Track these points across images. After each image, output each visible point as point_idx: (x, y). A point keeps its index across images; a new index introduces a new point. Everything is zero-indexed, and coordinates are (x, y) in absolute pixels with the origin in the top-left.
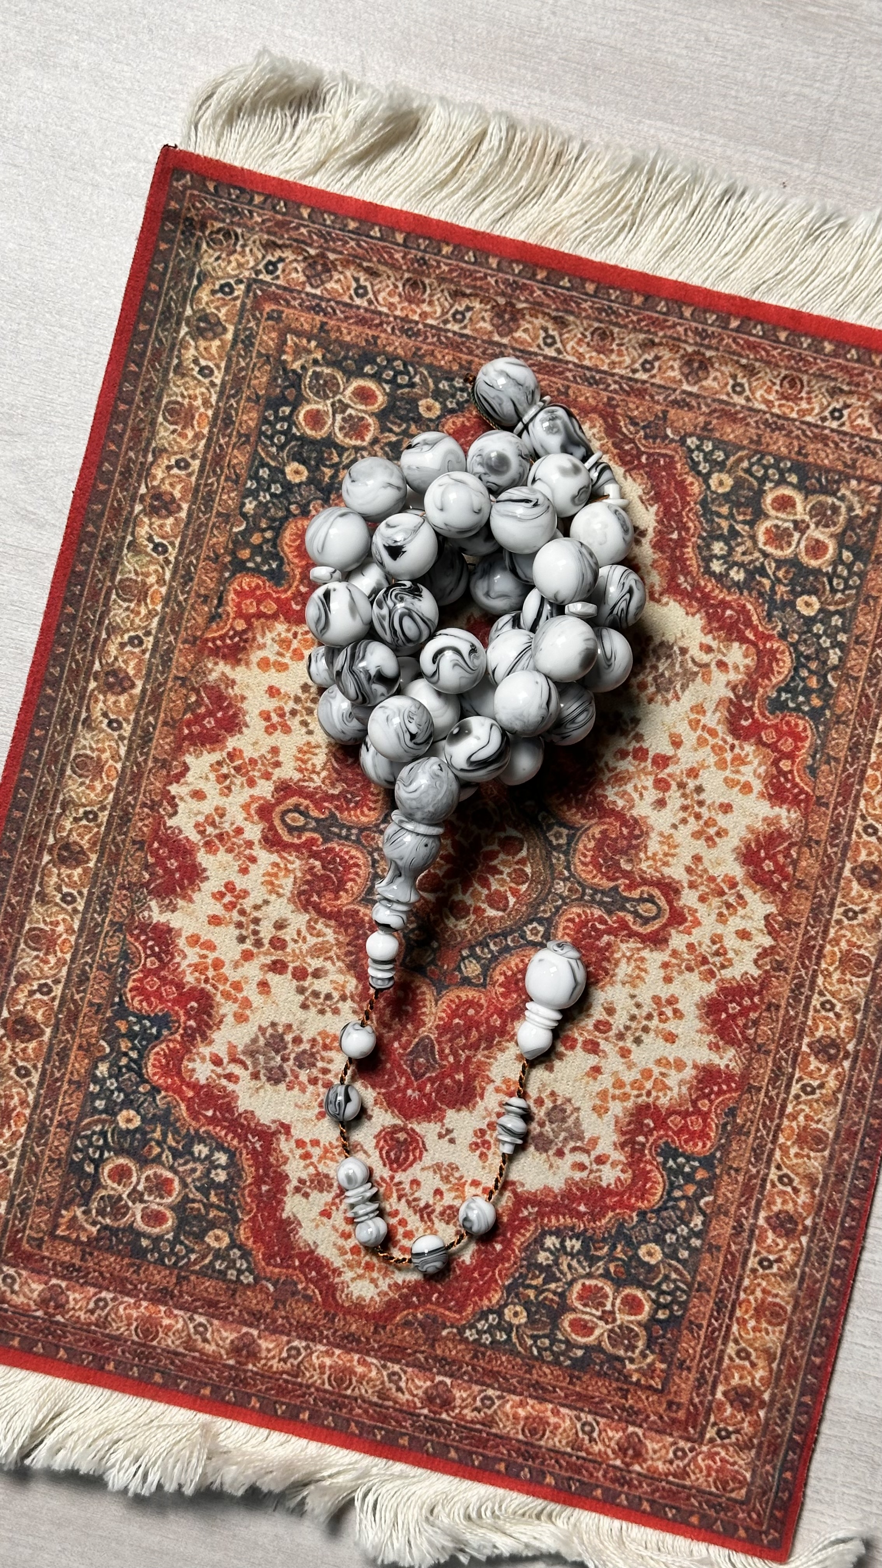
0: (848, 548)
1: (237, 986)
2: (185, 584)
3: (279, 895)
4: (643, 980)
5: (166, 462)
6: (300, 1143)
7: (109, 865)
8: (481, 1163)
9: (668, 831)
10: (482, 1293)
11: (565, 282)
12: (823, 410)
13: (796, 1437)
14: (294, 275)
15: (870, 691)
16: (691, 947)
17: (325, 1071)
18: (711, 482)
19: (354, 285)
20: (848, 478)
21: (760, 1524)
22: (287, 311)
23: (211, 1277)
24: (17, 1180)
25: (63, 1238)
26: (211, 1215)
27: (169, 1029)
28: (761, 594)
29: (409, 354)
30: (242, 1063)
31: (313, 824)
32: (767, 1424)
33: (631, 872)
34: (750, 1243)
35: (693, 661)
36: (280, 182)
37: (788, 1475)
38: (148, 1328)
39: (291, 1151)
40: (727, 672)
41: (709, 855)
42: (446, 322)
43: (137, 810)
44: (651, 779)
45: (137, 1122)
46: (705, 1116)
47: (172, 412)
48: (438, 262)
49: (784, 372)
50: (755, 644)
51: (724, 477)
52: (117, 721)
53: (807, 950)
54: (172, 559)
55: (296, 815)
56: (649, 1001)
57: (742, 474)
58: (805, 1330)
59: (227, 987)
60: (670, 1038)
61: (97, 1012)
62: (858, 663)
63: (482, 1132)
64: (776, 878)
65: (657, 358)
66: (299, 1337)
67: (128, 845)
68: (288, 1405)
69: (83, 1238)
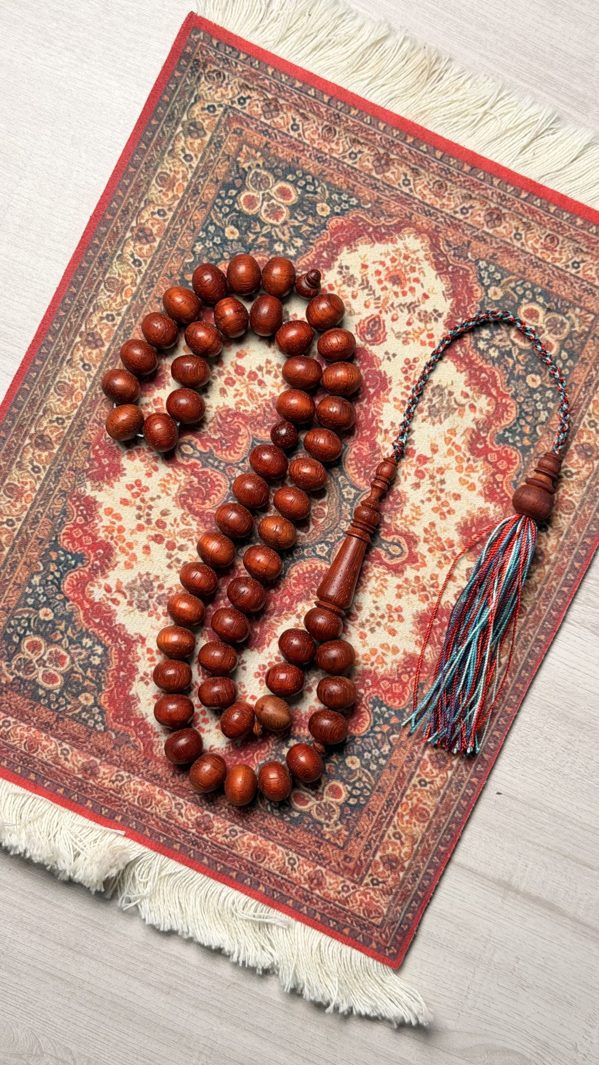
0: (566, 350)
1: (130, 546)
2: (149, 288)
3: (168, 494)
4: (383, 592)
5: (152, 210)
6: (149, 651)
7: (65, 453)
8: (259, 686)
9: (418, 503)
11: (424, 148)
12: (568, 260)
13: (420, 893)
14: (255, 109)
16: (417, 578)
18: (489, 291)
19: (292, 122)
20: (575, 306)
21: (386, 941)
22: (246, 130)
23: (77, 722)
26: (86, 684)
27: (83, 563)
28: (506, 368)
29: (317, 173)
30: (124, 594)
31: (198, 455)
32: (403, 882)
33: (390, 524)
34: (416, 768)
35: (455, 401)
36: (259, 49)
37: (410, 915)
38: (32, 745)
39: (143, 654)
40: (475, 412)
41: (440, 524)
42: (344, 157)
43: (90, 423)
44: (414, 469)
45: (51, 617)
47: (162, 179)
48: (347, 119)
49: (549, 232)
50: (496, 398)
51: (498, 290)
52: (88, 365)
54: (143, 271)
55: (189, 447)
56: (385, 607)
57: (509, 290)
58: (438, 829)
59: (124, 545)
60: (393, 632)
61: (40, 544)
63: (264, 667)
64: (479, 546)
65: (471, 207)
66: (125, 770)
67: (80, 443)
68: (110, 810)
69: (3, 681)
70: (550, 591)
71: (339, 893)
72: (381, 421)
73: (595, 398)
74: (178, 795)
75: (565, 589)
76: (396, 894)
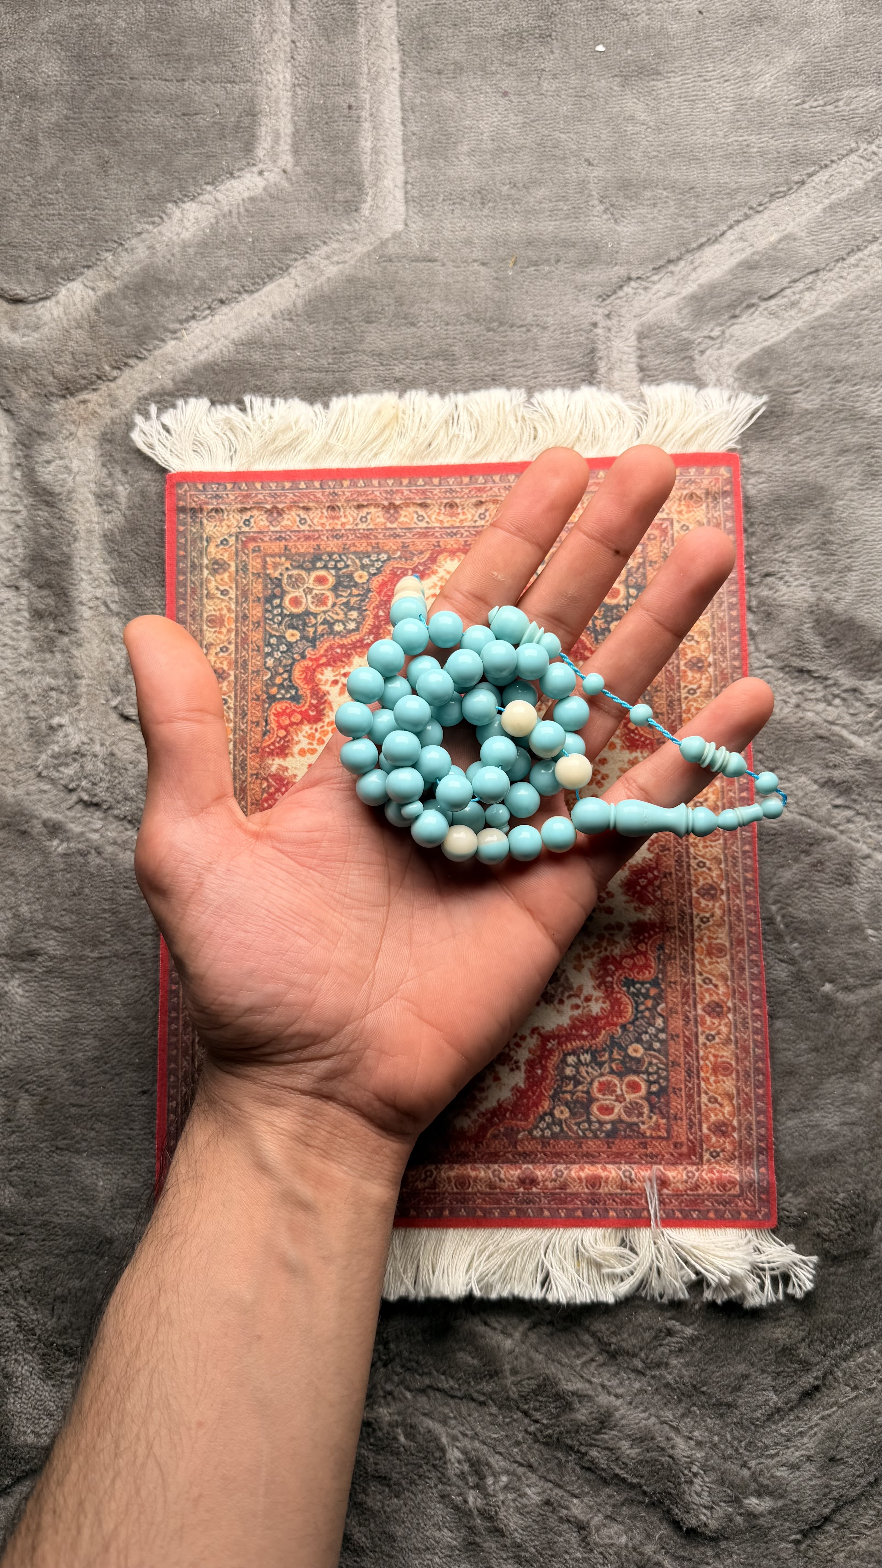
71: (686, 1182)
74: (491, 1162)
76: (740, 1157)
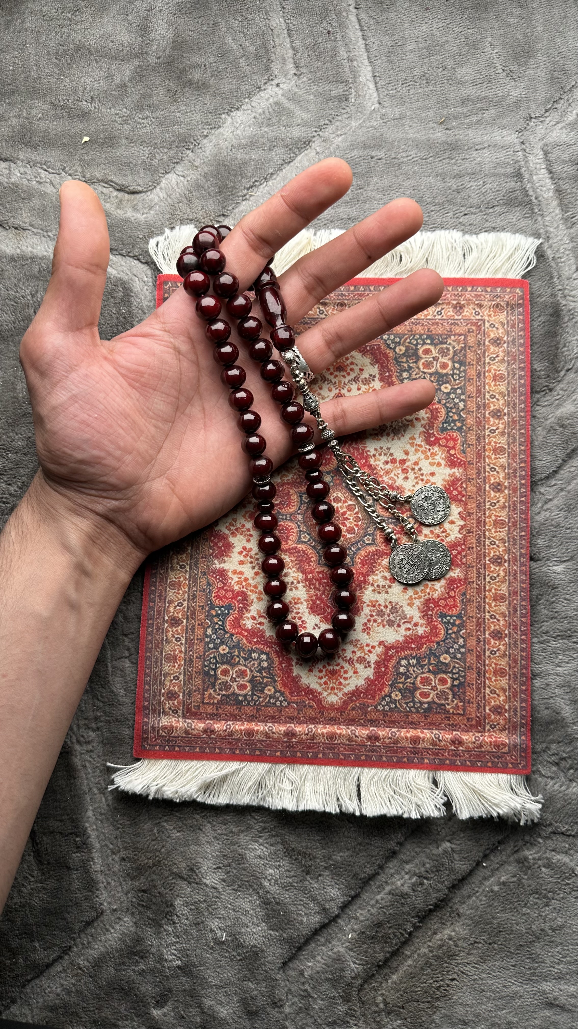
0: (457, 362)
1: (255, 587)
7: (195, 550)
8: (368, 637)
10: (380, 690)
12: (434, 312)
13: (524, 721)
15: (479, 415)
17: (298, 613)
18: (396, 350)
20: (450, 336)
21: (517, 760)
23: (270, 707)
24: (184, 684)
25: (207, 703)
26: (265, 681)
27: (232, 609)
30: (264, 617)
32: (510, 719)
34: (485, 646)
37: (524, 738)
38: (249, 733)
40: (420, 421)
44: (400, 469)
45: (227, 650)
46: (454, 598)
51: (401, 347)
53: (479, 522)
57: (408, 344)
58: (516, 676)
59: (252, 588)
61: (202, 609)
62: (472, 405)
63: (366, 624)
64: (459, 497)
66: (311, 723)
68: (313, 753)
69: (216, 702)
70: (514, 504)
71: (474, 743)
72: (369, 451)
73: (487, 381)
74: (350, 725)
75: (523, 499)
76: (509, 728)
